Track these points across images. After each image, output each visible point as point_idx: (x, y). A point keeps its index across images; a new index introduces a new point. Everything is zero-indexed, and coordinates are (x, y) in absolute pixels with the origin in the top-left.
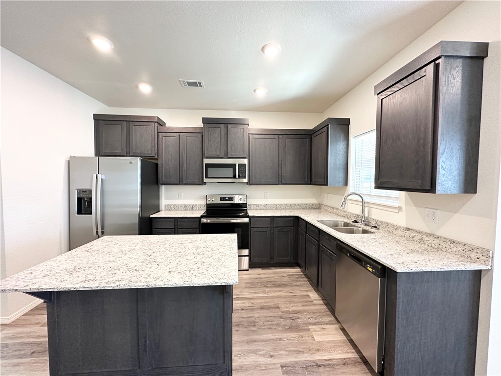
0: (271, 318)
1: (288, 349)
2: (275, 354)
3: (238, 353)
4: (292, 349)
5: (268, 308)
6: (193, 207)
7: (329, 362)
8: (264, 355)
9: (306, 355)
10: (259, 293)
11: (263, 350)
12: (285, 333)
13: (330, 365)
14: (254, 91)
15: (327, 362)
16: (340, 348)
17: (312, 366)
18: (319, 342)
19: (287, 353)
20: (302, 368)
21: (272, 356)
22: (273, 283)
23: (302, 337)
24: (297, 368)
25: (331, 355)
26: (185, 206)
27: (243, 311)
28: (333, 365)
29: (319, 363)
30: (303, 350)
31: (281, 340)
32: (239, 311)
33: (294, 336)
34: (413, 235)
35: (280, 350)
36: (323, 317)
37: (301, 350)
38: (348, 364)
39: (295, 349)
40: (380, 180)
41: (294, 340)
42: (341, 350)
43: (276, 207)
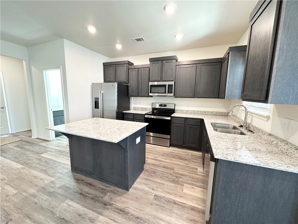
0: (165, 173)
1: (164, 190)
2: (156, 189)
3: (138, 182)
4: (166, 190)
5: (167, 168)
6: (146, 109)
7: (183, 204)
8: (150, 188)
9: (172, 196)
10: (167, 160)
11: (151, 185)
12: (168, 182)
13: (182, 206)
14: (175, 36)
15: (181, 204)
16: (196, 201)
17: (172, 202)
18: (185, 193)
19: (162, 191)
20: (165, 200)
21: (153, 189)
22: (179, 157)
23: (176, 187)
24: (162, 199)
25: (187, 202)
26: (142, 108)
27: (153, 166)
28: (185, 207)
29: (176, 202)
30: (172, 193)
31: (163, 184)
32: (151, 165)
33: (172, 185)
34: (272, 139)
35: (159, 188)
36: (198, 182)
37: (170, 192)
38: (194, 210)
39: (168, 191)
40: (244, 94)
41: (170, 187)
42: (196, 202)
43: (194, 112)
